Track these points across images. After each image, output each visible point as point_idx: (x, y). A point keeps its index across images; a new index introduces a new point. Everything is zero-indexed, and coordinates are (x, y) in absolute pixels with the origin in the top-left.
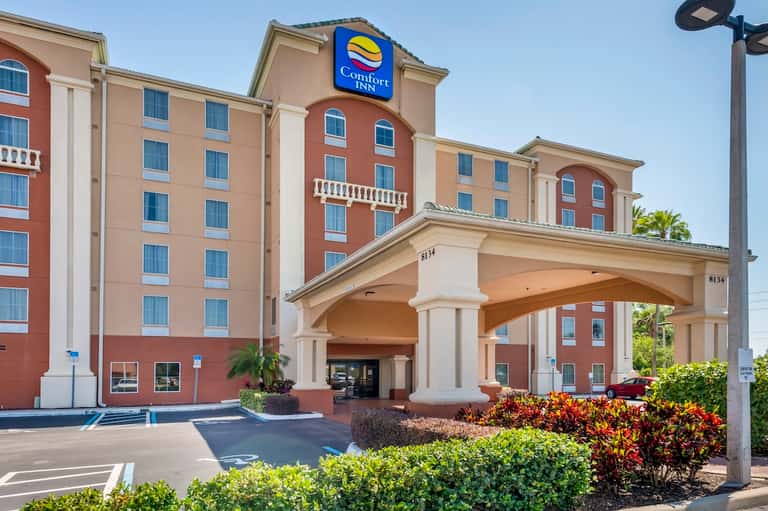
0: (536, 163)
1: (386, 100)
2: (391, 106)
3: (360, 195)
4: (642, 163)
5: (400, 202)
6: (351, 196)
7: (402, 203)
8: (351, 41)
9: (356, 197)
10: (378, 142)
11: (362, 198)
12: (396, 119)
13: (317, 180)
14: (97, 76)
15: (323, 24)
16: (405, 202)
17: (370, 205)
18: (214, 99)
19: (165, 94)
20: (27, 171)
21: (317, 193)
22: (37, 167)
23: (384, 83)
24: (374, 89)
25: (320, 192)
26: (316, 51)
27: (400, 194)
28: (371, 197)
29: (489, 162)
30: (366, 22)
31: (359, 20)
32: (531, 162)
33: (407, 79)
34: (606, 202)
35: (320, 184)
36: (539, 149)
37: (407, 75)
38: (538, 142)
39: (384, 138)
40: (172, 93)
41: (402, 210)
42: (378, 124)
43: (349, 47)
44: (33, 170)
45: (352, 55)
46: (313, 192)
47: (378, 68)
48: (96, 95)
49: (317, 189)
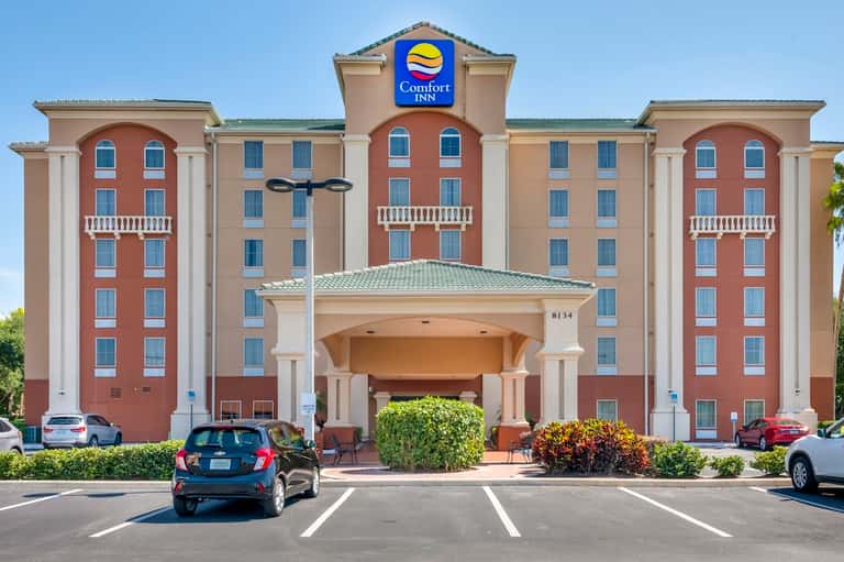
0: (655, 135)
1: (450, 106)
2: (455, 111)
3: (422, 217)
4: (822, 104)
5: (465, 218)
6: (413, 220)
7: (467, 219)
8: (411, 52)
9: (419, 220)
10: (443, 154)
11: (425, 220)
12: (462, 124)
13: (379, 208)
14: (209, 139)
15: (384, 41)
16: (471, 217)
17: (433, 226)
18: (298, 139)
19: (260, 144)
20: (163, 235)
21: (380, 222)
22: (169, 231)
23: (444, 89)
24: (434, 99)
25: (382, 220)
26: (377, 71)
27: (465, 209)
28: (434, 217)
29: (592, 145)
30: (428, 25)
31: (421, 25)
32: (645, 135)
33: (473, 76)
34: (766, 170)
35: (382, 211)
36: (657, 116)
37: (472, 71)
38: (654, 107)
39: (450, 148)
40: (267, 141)
41: (467, 225)
42: (444, 133)
43: (409, 59)
44: (166, 234)
45: (411, 67)
46: (376, 220)
47: (438, 74)
48: (209, 158)
49: (379, 217)
